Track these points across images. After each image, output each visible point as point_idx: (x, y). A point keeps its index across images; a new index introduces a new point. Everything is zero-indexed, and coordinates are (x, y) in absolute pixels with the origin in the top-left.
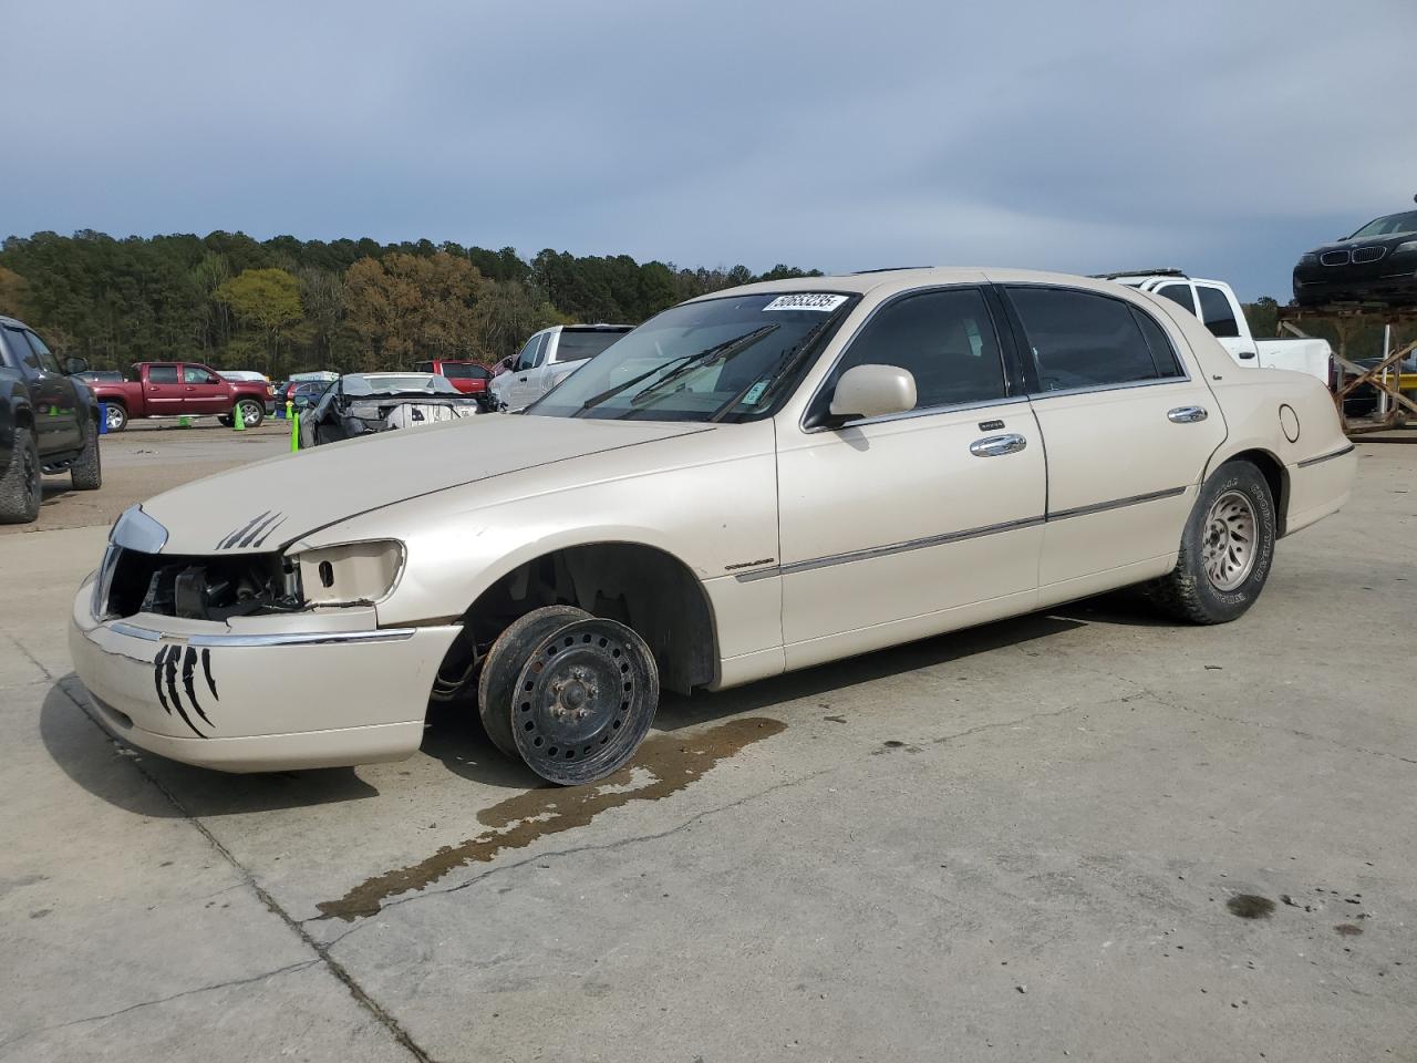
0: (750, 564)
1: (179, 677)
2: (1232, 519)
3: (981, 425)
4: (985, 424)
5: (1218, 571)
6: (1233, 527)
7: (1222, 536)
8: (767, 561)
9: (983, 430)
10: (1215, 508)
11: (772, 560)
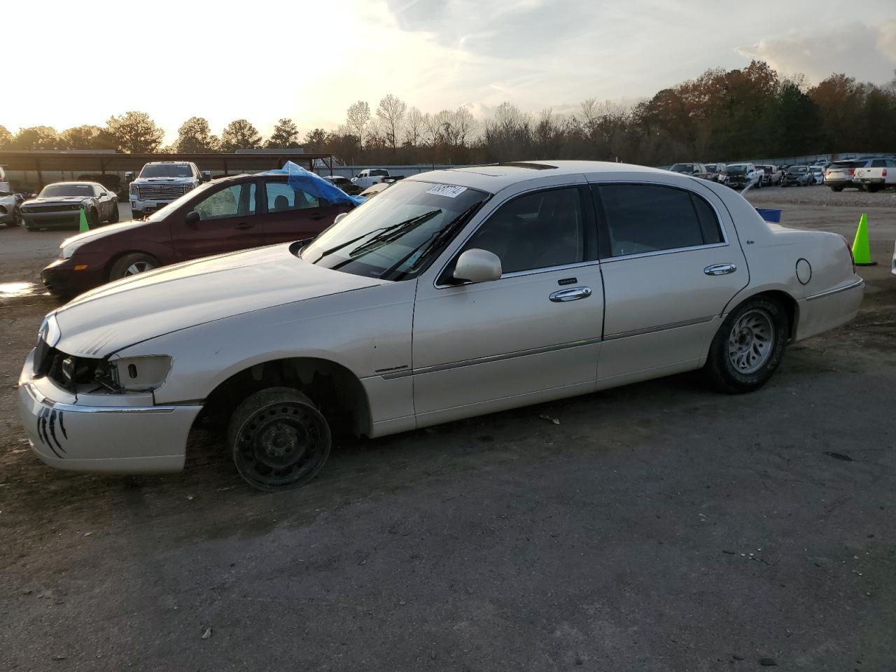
0: (392, 369)
1: (48, 425)
2: (755, 326)
3: (559, 281)
4: (562, 280)
5: (744, 360)
6: (756, 331)
7: (748, 337)
8: (404, 367)
9: (560, 284)
10: (741, 321)
11: (406, 366)
